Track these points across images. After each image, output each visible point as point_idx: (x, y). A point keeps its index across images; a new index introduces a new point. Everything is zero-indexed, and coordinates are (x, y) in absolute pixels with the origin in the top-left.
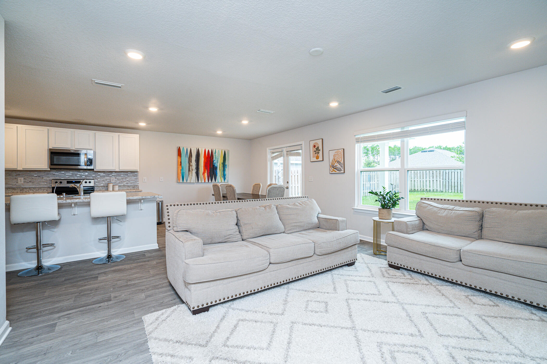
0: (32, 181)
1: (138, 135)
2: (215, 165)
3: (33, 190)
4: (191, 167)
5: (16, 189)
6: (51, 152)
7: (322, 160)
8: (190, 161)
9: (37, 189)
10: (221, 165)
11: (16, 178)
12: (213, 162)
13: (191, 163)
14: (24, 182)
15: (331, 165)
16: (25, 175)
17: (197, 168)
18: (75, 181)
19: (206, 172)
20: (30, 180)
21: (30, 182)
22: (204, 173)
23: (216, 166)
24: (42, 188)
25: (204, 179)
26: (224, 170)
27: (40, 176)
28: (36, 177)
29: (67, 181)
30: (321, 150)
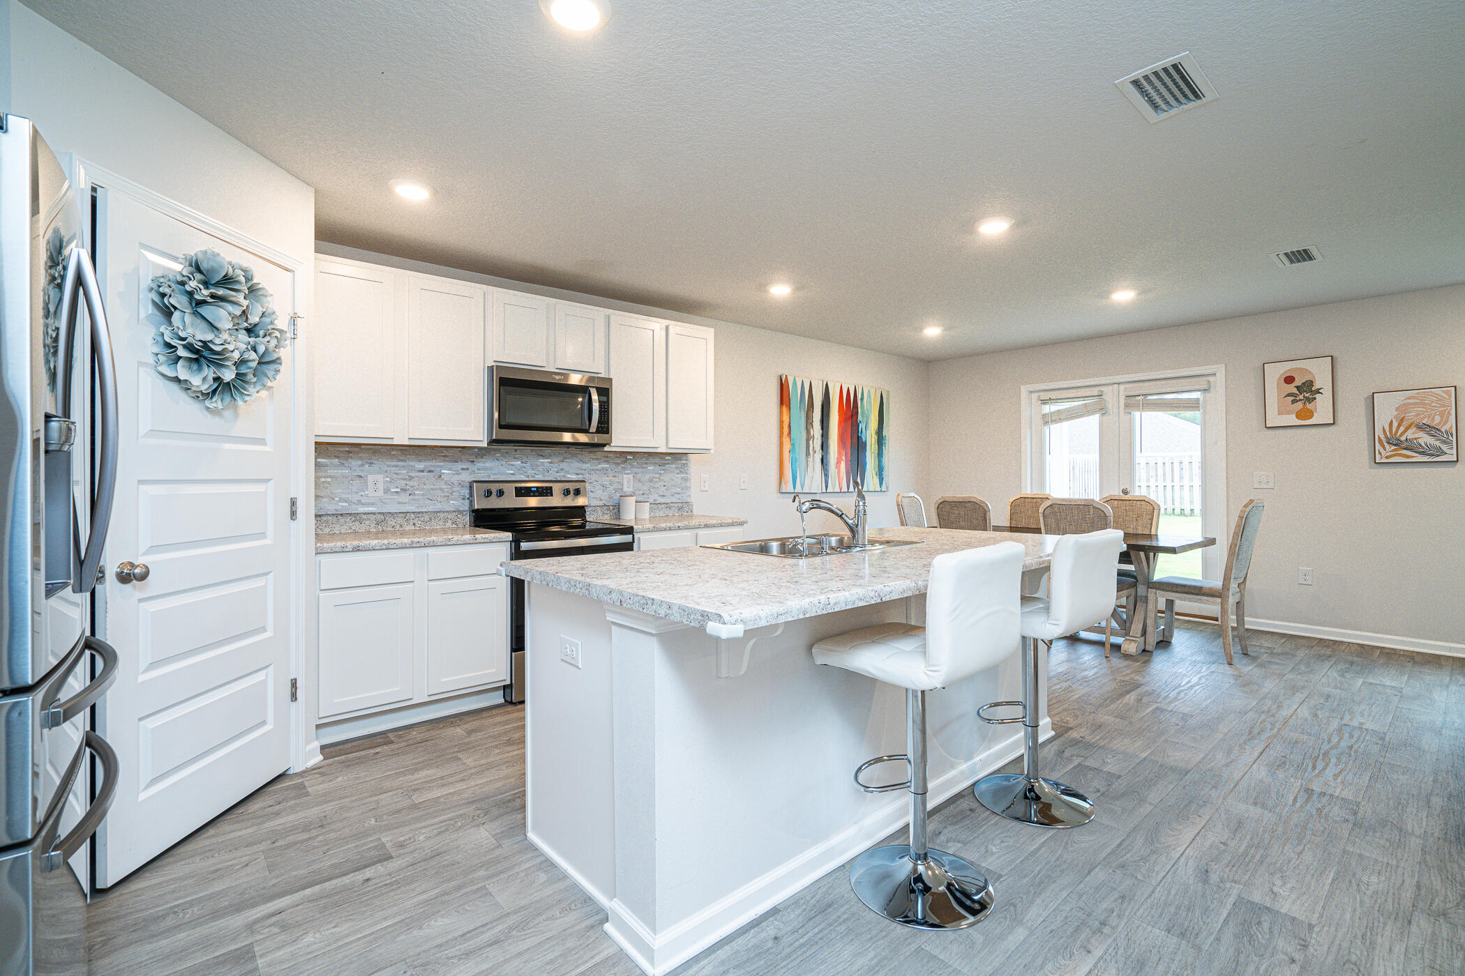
0: (408, 487)
1: (713, 329)
2: (863, 436)
3: (415, 521)
4: (811, 442)
5: (364, 517)
6: (500, 378)
7: (1332, 422)
8: (809, 422)
9: (427, 518)
10: (875, 438)
11: (360, 477)
12: (858, 426)
13: (812, 430)
14: (384, 493)
15: (1382, 437)
16: (389, 466)
17: (824, 446)
18: (536, 487)
19: (844, 458)
20: (405, 482)
21: (404, 490)
22: (838, 463)
23: (864, 440)
24: (442, 515)
25: (839, 478)
26: (880, 454)
27: (432, 469)
28: (422, 471)
29: (516, 488)
30: (1327, 392)
